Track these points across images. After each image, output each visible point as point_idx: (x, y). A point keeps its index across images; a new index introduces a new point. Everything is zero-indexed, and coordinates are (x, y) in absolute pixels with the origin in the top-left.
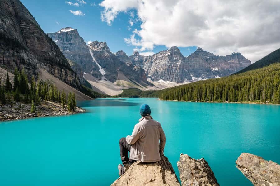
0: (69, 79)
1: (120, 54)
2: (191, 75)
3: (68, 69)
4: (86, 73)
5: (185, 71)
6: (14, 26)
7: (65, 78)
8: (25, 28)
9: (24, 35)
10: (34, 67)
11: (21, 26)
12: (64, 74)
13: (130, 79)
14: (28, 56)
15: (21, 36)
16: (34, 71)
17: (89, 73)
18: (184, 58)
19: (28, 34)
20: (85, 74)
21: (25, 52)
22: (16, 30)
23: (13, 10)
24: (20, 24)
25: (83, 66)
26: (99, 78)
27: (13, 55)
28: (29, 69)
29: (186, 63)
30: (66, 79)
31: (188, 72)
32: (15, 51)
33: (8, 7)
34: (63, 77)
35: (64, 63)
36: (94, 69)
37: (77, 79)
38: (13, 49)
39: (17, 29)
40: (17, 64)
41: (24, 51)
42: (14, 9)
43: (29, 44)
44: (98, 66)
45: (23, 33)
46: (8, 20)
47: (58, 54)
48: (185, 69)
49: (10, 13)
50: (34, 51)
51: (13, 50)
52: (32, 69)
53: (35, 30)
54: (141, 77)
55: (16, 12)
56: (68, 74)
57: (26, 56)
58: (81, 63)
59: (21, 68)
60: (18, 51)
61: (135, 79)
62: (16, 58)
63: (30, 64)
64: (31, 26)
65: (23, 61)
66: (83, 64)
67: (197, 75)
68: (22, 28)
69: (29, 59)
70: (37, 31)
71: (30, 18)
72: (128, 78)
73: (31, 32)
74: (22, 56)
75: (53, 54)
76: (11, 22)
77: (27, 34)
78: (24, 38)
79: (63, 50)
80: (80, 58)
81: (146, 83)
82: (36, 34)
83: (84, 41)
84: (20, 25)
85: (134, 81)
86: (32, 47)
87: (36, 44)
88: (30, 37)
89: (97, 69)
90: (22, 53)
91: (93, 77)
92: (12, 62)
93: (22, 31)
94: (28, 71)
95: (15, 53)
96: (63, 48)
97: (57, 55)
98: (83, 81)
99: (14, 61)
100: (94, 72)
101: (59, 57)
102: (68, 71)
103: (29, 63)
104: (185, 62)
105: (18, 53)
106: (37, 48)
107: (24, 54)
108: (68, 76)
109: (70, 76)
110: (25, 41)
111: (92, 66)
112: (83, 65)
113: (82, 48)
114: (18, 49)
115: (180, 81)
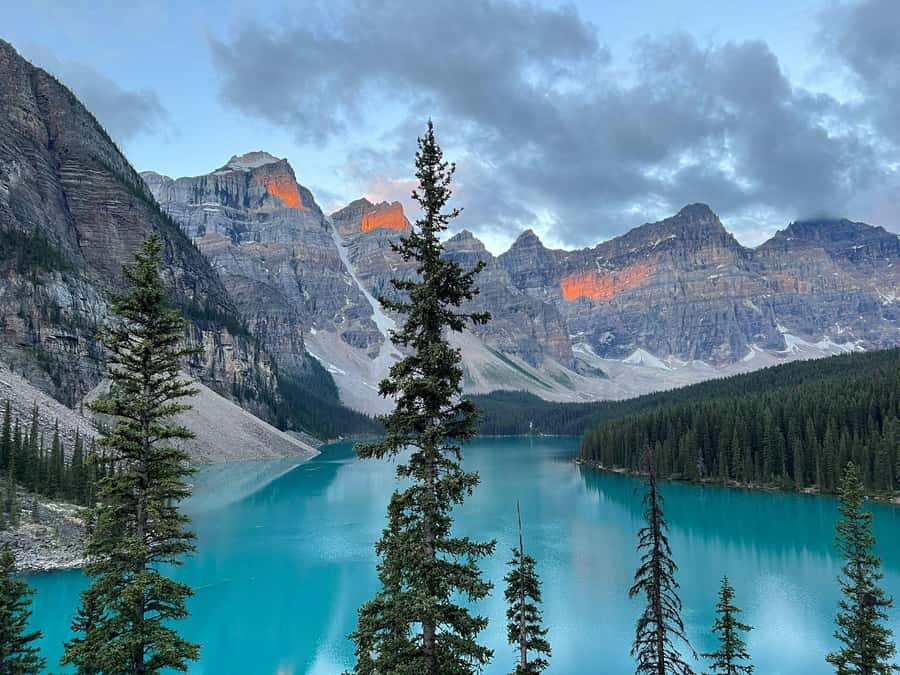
0: (227, 369)
1: (460, 247)
2: (782, 329)
3: (225, 330)
4: (318, 329)
5: (750, 312)
6: (38, 186)
7: (214, 363)
8: (77, 187)
9: (71, 210)
10: (90, 334)
11: (62, 181)
12: (209, 347)
13: (496, 353)
14: (72, 293)
15: (62, 215)
16: (90, 349)
17: (331, 330)
18: (743, 253)
19: (87, 207)
20: (312, 336)
21: (64, 280)
22: (44, 197)
23: (43, 125)
24: (62, 174)
25: (307, 302)
26: (369, 349)
27: (20, 294)
28: (73, 341)
29: (752, 273)
30: (217, 367)
31: (765, 312)
32: (29, 279)
33: (25, 118)
34: (205, 361)
35: (211, 307)
36: (352, 314)
37: (261, 365)
38: (21, 271)
39: (49, 192)
40: (31, 326)
41: (59, 274)
42: (45, 121)
43: (86, 243)
44: (367, 301)
45: (69, 203)
46: (18, 168)
47: (191, 273)
48: (749, 303)
49: (28, 137)
50: (101, 267)
51: (22, 274)
52: (84, 340)
53: (111, 192)
54: (547, 341)
55: (53, 132)
56: (225, 348)
57: (68, 294)
58: (301, 291)
59: (43, 339)
60: (40, 277)
61: (521, 352)
62: (30, 301)
63: (78, 321)
64: (99, 178)
65: (53, 314)
66: (306, 293)
67: (809, 326)
68: (68, 185)
69: (75, 306)
70: (120, 195)
71: (96, 149)
72: (490, 349)
73: (96, 199)
74: (50, 293)
75: (172, 273)
76: (27, 171)
77: (81, 205)
78: (72, 222)
79: (233, 242)
80: (295, 269)
81: (567, 366)
82: (116, 204)
83: (316, 201)
84: (60, 176)
85: (517, 359)
86: (95, 254)
87: (114, 240)
88: (92, 218)
89: (361, 312)
90: (51, 282)
91: (344, 344)
92: (15, 319)
93: (64, 195)
94: (68, 349)
95: (29, 284)
96: (232, 233)
97: (186, 277)
98: (301, 364)
99: (20, 315)
100: (350, 325)
101: (192, 284)
102: (226, 336)
103: (76, 317)
104: (748, 270)
105: (37, 283)
106: (114, 257)
107: (57, 285)
108: (228, 354)
109: (234, 357)
110: (73, 233)
111: (342, 300)
112: (308, 297)
113: (306, 232)
114: (38, 269)
115: (728, 353)
